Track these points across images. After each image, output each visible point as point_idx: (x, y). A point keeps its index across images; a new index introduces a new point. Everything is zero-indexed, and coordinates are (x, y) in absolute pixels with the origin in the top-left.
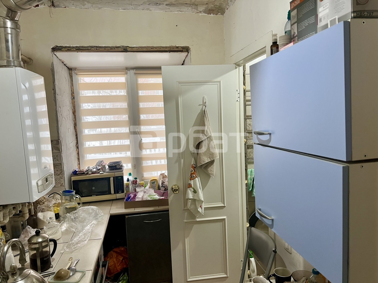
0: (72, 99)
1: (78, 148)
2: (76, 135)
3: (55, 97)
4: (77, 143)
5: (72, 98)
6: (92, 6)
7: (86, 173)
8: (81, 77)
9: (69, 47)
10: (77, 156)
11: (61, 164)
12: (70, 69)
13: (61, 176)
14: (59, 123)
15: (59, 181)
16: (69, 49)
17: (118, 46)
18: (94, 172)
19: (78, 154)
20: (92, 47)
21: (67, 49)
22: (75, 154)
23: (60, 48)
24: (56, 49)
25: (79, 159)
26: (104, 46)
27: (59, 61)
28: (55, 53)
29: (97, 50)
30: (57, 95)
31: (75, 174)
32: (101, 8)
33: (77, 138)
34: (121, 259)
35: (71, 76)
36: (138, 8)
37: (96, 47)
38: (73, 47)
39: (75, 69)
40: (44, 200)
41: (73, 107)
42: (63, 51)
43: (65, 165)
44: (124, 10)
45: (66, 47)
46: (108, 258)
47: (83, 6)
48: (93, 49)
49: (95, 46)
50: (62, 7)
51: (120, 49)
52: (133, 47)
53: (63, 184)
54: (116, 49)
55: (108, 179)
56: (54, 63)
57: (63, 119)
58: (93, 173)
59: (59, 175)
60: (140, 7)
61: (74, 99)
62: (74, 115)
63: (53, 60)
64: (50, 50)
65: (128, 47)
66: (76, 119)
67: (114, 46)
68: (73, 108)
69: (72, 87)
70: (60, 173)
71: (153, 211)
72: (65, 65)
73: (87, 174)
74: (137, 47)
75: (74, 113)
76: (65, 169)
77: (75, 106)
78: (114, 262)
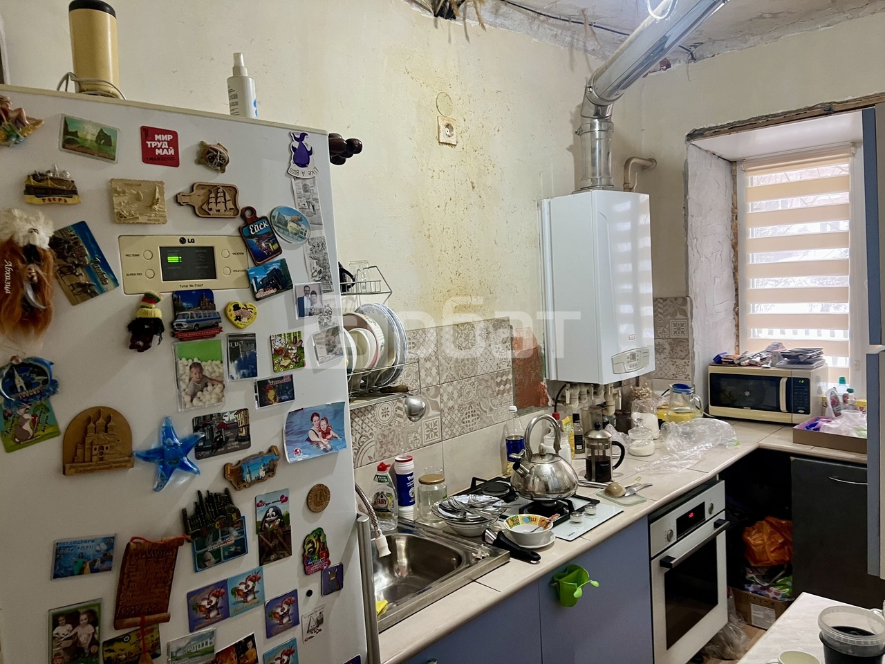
0: (732, 221)
1: (737, 314)
2: (737, 290)
3: (686, 221)
4: (737, 305)
5: (733, 218)
6: (762, 39)
7: (736, 362)
8: (755, 175)
9: (717, 127)
10: (734, 330)
11: (687, 339)
12: (732, 163)
13: (687, 361)
14: (690, 267)
15: (683, 370)
16: (716, 131)
17: (811, 106)
18: (754, 363)
19: (737, 326)
20: (758, 119)
21: (714, 131)
22: (729, 324)
23: (701, 132)
24: (692, 136)
25: (738, 336)
26: (780, 111)
27: (704, 153)
28: (693, 143)
29: (769, 123)
30: (690, 217)
31: (717, 363)
32: (780, 37)
33: (737, 295)
34: (780, 541)
35: (734, 177)
36: (861, 14)
37: (766, 116)
38: (723, 127)
39: (742, 161)
40: (647, 394)
41: (734, 235)
42: (706, 136)
43: (697, 344)
44: (829, 25)
45: (710, 129)
46: (754, 529)
47: (744, 45)
48: (761, 121)
49: (763, 116)
50: (708, 57)
51: (817, 111)
52: (847, 102)
53: (688, 375)
54: (808, 111)
55: (775, 381)
56: (689, 161)
57: (703, 259)
58: (751, 365)
59: (683, 359)
60: (865, 11)
61: (736, 219)
62: (734, 251)
63: (686, 156)
64: (684, 138)
65: (835, 103)
66: (737, 259)
67: (803, 107)
68: (733, 237)
69: (734, 197)
70: (686, 355)
71: (853, 461)
72: (719, 157)
73: (739, 365)
74: (855, 100)
75: (735, 246)
76: (698, 349)
77: (737, 234)
78: (763, 540)
